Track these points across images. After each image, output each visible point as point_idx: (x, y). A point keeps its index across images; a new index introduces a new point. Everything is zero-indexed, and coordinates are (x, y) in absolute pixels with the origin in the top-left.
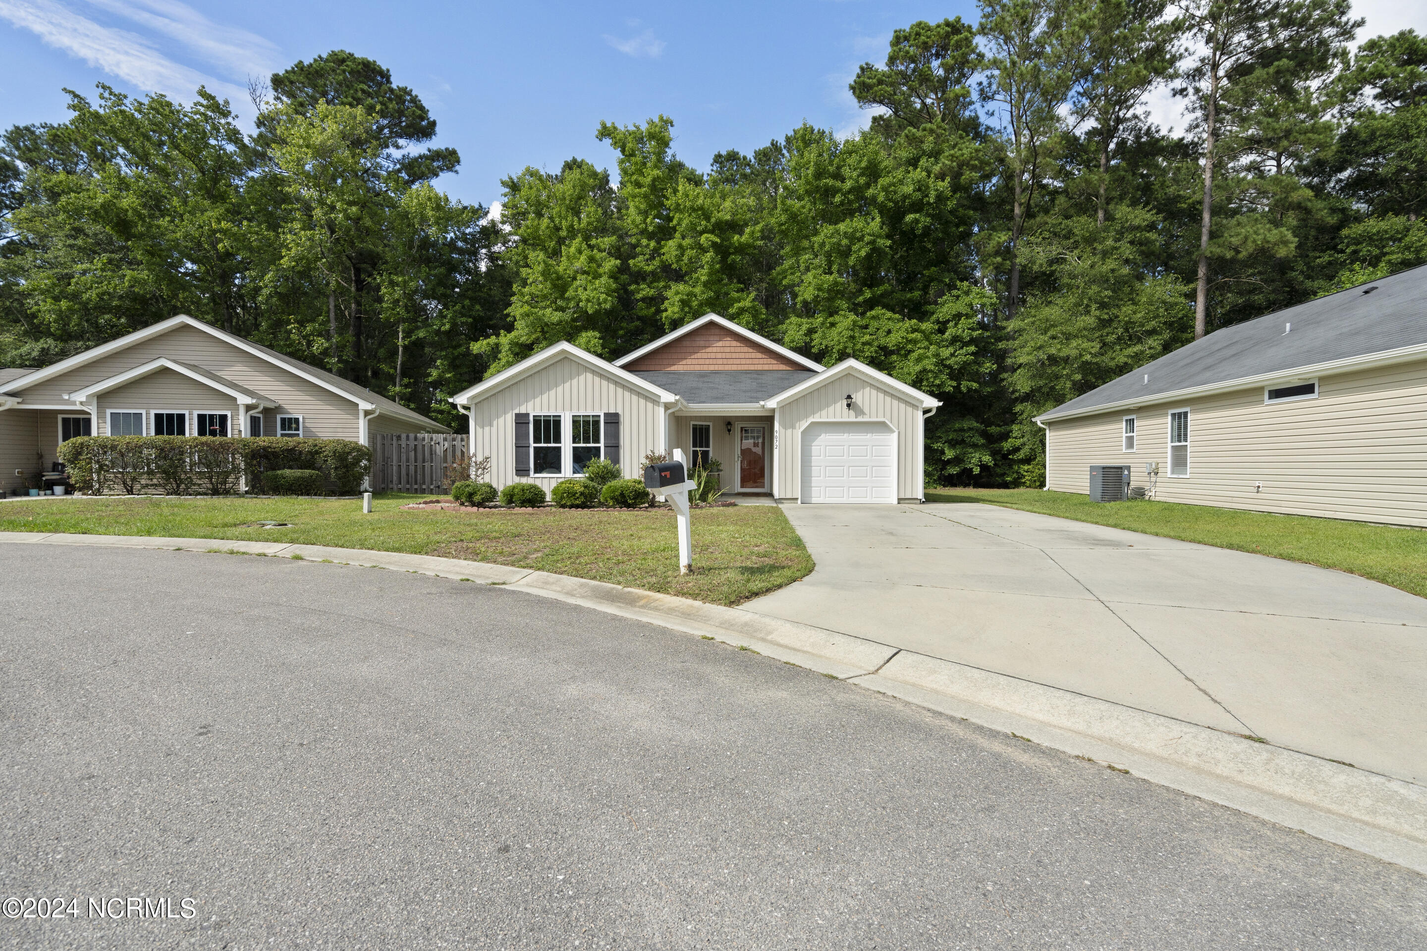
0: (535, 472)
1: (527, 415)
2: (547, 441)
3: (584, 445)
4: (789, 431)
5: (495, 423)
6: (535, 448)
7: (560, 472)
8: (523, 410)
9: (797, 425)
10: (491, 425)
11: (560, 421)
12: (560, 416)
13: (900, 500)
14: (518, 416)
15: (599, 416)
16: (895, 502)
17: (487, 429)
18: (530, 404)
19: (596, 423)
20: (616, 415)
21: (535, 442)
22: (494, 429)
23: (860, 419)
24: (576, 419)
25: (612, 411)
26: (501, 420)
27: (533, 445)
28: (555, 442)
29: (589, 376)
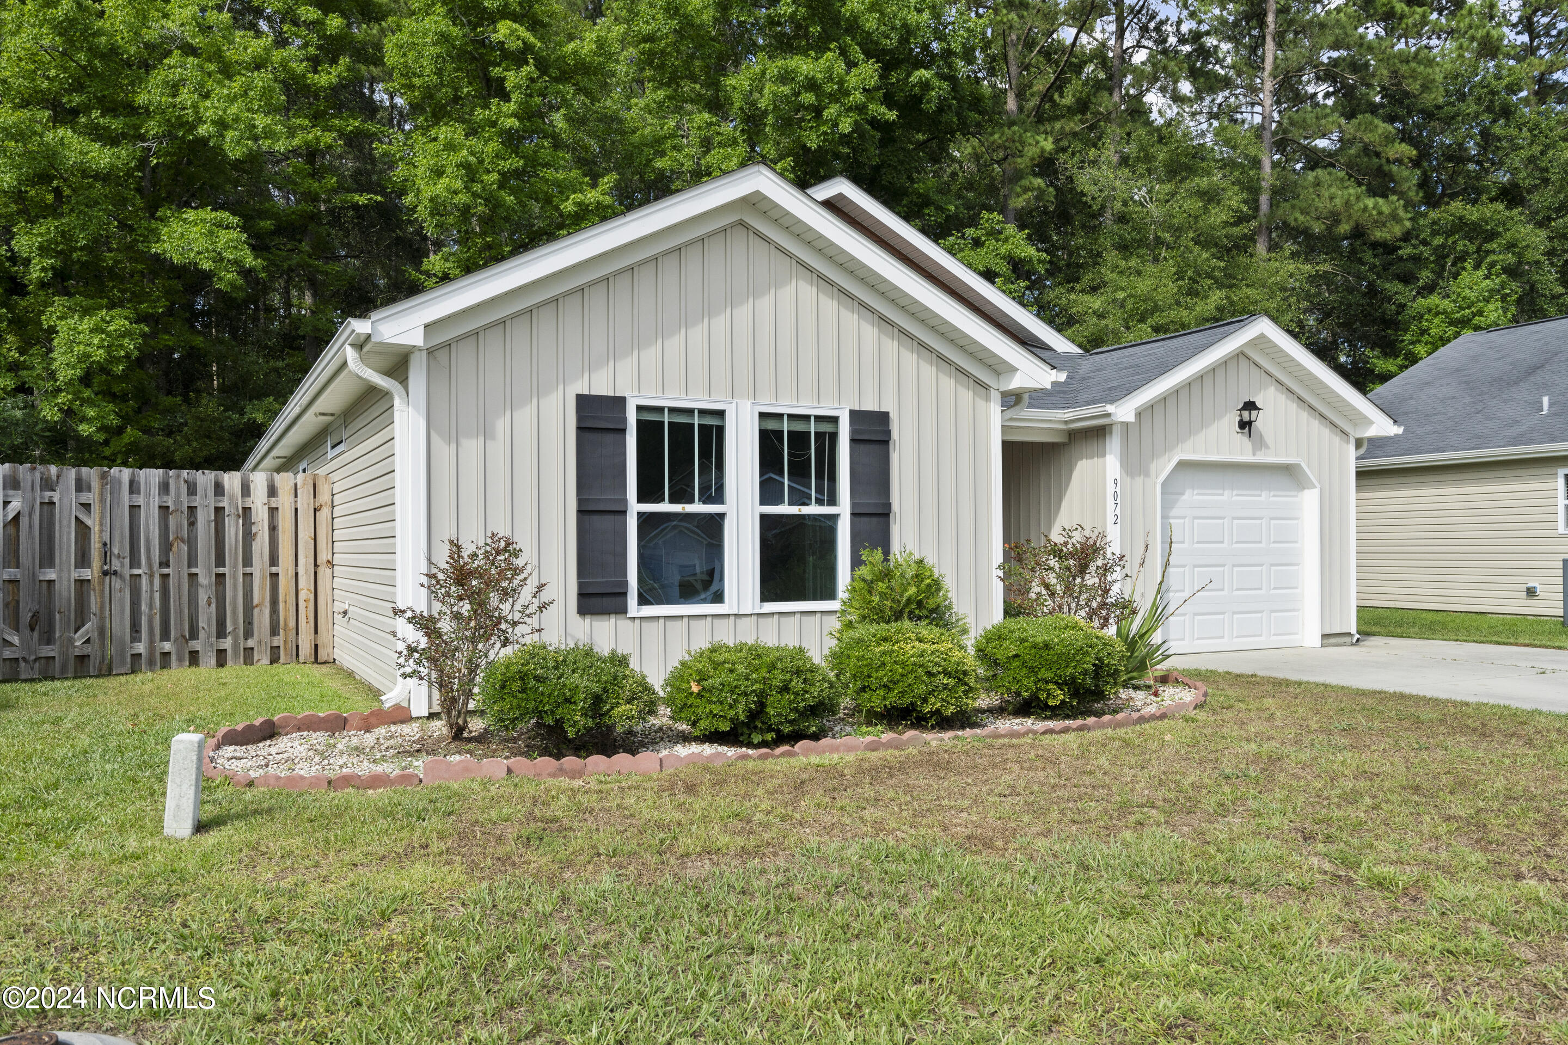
0: (643, 601)
1: (620, 402)
2: (680, 496)
3: (794, 510)
4: (1139, 480)
5: (501, 426)
6: (640, 515)
7: (718, 598)
8: (601, 387)
9: (1153, 467)
10: (487, 433)
11: (721, 430)
12: (721, 414)
13: (1324, 636)
14: (585, 403)
15: (834, 420)
16: (1316, 641)
17: (472, 447)
18: (626, 367)
19: (828, 440)
20: (882, 418)
21: (641, 500)
22: (498, 448)
23: (1262, 458)
24: (772, 425)
25: (870, 405)
26: (525, 416)
27: (635, 507)
28: (706, 499)
29: (808, 291)
